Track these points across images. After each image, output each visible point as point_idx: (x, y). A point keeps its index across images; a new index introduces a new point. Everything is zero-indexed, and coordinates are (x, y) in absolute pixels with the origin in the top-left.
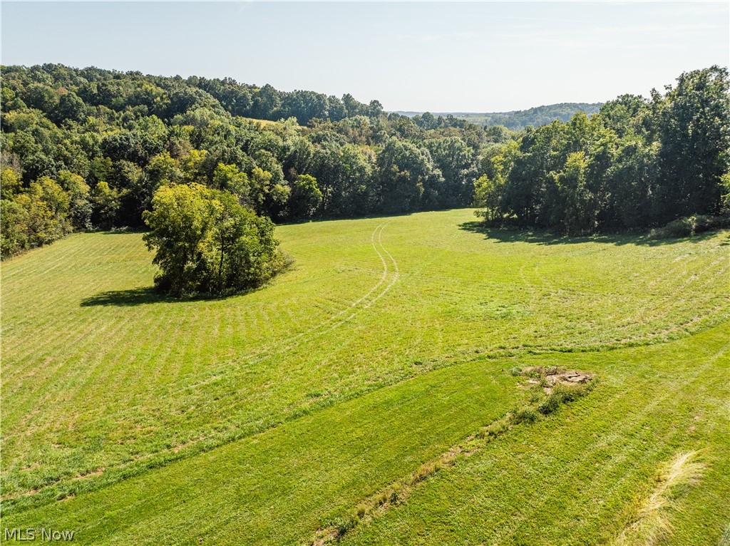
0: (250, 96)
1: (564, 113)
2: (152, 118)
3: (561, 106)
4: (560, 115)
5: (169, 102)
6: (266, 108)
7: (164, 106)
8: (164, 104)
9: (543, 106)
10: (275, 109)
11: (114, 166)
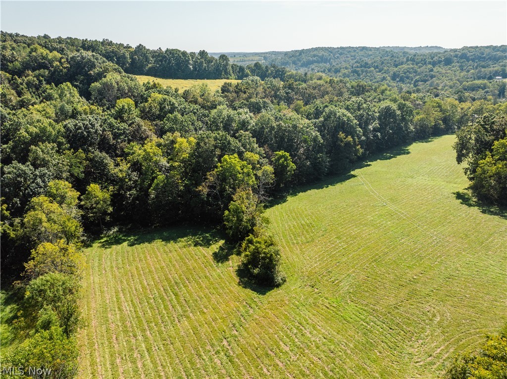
0: (127, 55)
1: (320, 55)
2: (67, 85)
3: (316, 49)
4: (317, 56)
5: (68, 65)
6: (142, 66)
7: (65, 70)
8: (65, 68)
9: (304, 50)
10: (150, 65)
11: (87, 159)
